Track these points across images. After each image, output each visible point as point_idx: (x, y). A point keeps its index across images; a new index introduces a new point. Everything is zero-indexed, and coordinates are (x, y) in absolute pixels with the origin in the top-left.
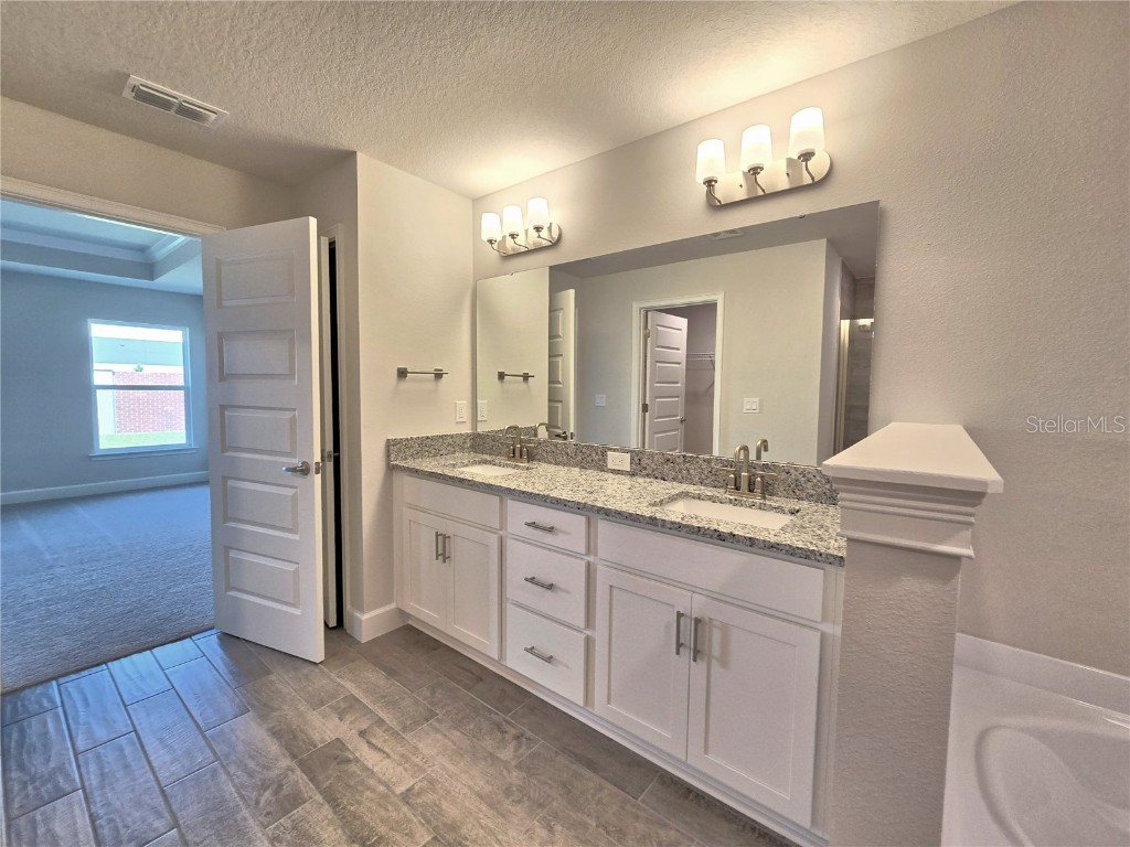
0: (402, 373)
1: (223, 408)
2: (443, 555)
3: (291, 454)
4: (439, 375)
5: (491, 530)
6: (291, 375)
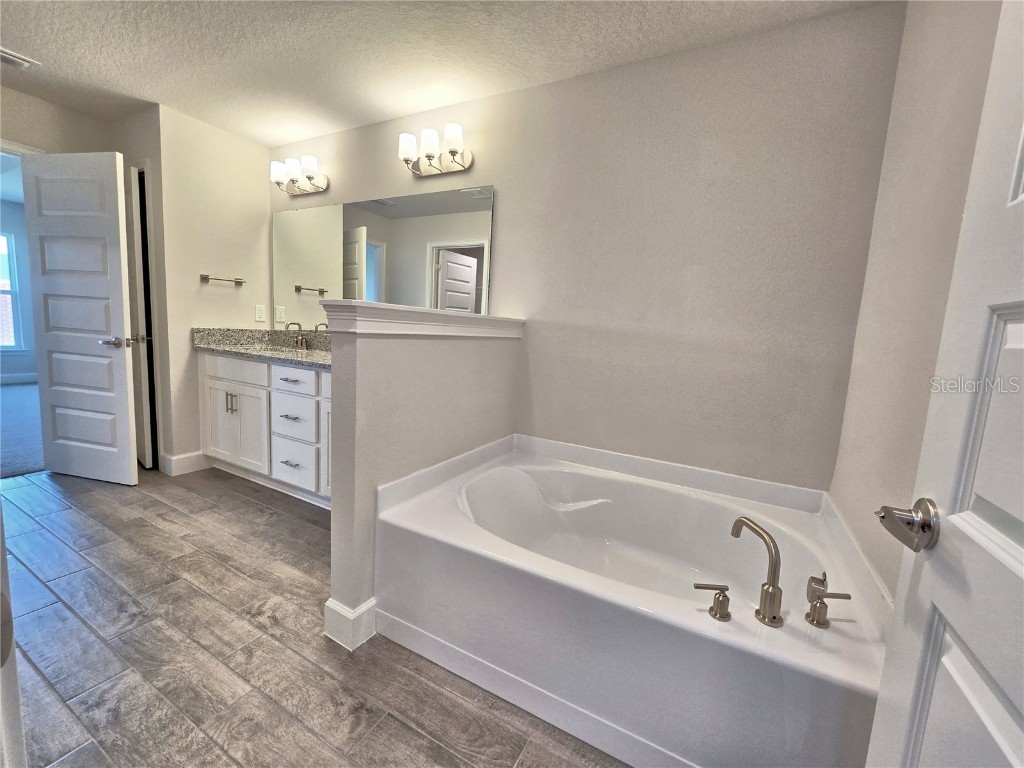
0: (205, 279)
1: (46, 297)
2: (231, 409)
3: (107, 332)
4: (239, 283)
5: (262, 387)
6: (104, 272)
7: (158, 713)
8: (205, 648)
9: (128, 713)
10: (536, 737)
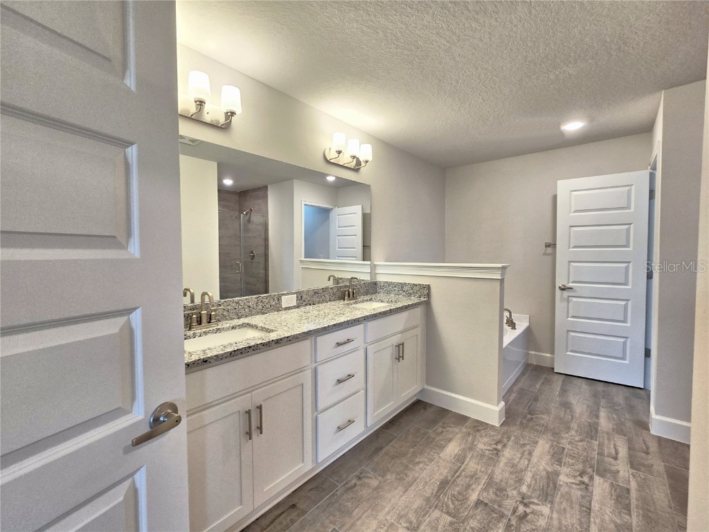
7: (570, 461)
8: (529, 461)
9: (578, 471)
10: (519, 385)
